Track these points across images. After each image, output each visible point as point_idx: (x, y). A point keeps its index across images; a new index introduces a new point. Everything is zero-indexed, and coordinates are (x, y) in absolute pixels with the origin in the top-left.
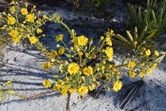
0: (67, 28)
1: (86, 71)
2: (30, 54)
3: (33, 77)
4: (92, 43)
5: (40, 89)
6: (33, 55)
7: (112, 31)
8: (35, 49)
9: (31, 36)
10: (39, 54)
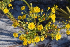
0: (27, 4)
1: (39, 28)
2: (2, 21)
3: (4, 36)
4: (43, 11)
5: (9, 44)
6: (4, 21)
7: (57, 7)
8: (6, 18)
9: (5, 8)
10: (8, 21)
